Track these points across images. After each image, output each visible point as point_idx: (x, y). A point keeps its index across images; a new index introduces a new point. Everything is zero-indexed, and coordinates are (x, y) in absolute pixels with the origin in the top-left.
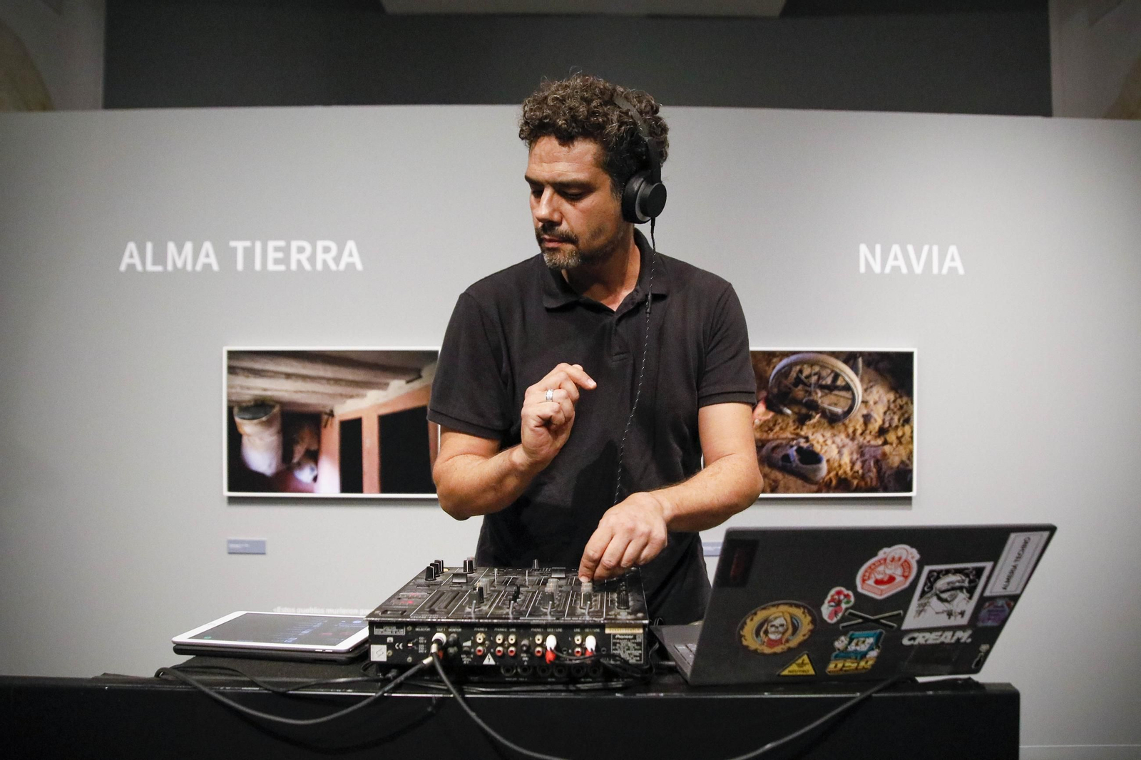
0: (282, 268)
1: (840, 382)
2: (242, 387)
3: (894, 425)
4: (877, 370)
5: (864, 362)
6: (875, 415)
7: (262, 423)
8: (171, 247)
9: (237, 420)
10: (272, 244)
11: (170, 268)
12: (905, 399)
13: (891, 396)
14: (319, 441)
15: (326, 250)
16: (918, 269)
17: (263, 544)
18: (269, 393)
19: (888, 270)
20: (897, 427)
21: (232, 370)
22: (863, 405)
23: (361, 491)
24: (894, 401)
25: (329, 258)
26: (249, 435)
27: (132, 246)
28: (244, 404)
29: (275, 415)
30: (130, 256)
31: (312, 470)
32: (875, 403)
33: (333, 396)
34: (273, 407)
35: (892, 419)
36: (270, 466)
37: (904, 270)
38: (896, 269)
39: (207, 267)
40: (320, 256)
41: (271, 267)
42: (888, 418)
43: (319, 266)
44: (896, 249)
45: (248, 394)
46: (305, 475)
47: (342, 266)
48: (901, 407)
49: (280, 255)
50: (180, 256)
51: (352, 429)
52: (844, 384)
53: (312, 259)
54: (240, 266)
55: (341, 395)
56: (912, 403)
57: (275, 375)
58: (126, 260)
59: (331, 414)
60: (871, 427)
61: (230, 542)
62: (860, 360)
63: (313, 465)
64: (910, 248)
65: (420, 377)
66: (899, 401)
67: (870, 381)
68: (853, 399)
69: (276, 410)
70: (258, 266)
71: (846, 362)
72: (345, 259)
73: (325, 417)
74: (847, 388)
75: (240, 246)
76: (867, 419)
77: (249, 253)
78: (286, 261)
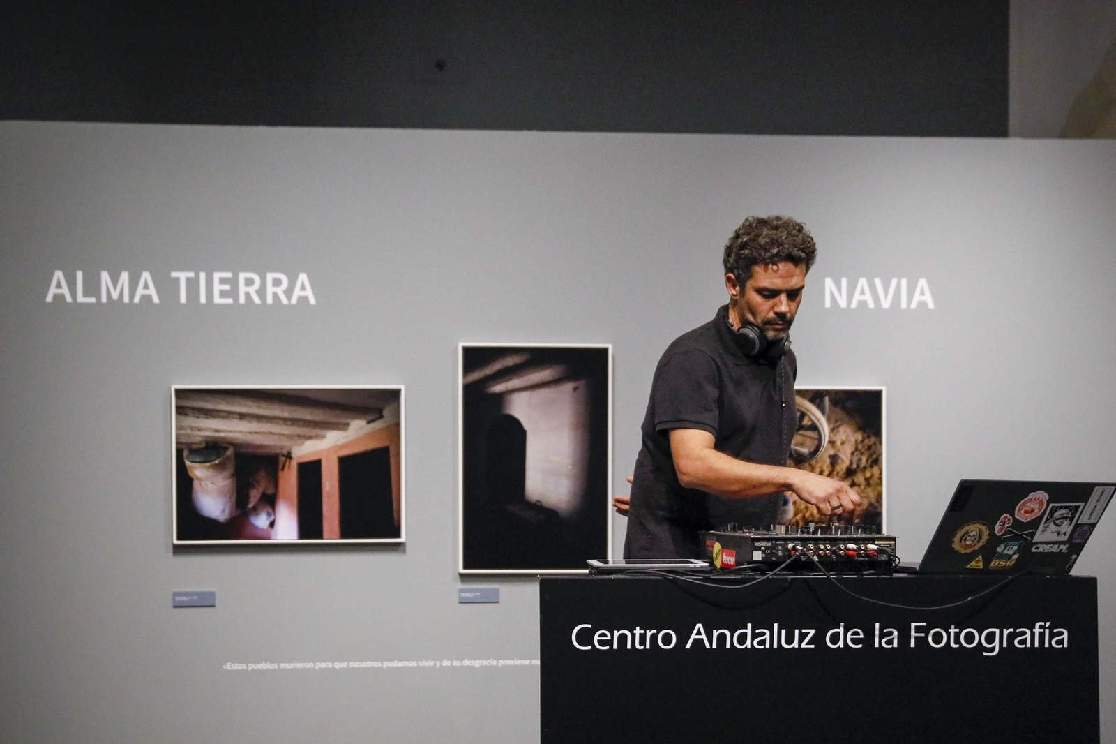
0: (229, 301)
1: (806, 422)
2: (192, 428)
3: (862, 466)
4: (844, 409)
5: (830, 400)
6: (842, 456)
7: (215, 467)
8: (105, 276)
9: (187, 463)
10: (217, 276)
11: (104, 299)
12: (873, 439)
13: (859, 436)
14: (276, 485)
15: (277, 283)
16: (886, 304)
17: (212, 595)
18: (222, 435)
19: (854, 305)
20: (865, 468)
21: (181, 410)
22: (830, 445)
23: (321, 537)
24: (862, 442)
25: (280, 291)
26: (199, 479)
27: (59, 275)
28: (195, 447)
29: (228, 458)
30: (57, 286)
31: (269, 515)
32: (843, 443)
33: (290, 437)
34: (226, 449)
35: (860, 460)
36: (223, 511)
37: (871, 305)
38: (863, 304)
39: (146, 299)
40: (270, 289)
41: (217, 300)
42: (855, 459)
43: (270, 300)
44: (863, 282)
45: (200, 436)
46: (261, 521)
47: (294, 301)
48: (869, 448)
49: (227, 287)
50: (113, 287)
51: (310, 472)
52: (810, 423)
53: (262, 292)
54: (183, 299)
55: (299, 436)
56: (880, 443)
57: (228, 415)
58: (53, 290)
59: (289, 456)
60: (838, 468)
61: (175, 594)
62: (827, 399)
63: (270, 510)
64: (878, 282)
65: (381, 417)
66: (867, 441)
67: (836, 421)
68: (820, 439)
69: (230, 452)
70: (203, 300)
71: (812, 401)
72: (297, 293)
73: (283, 459)
74: (814, 427)
75: (183, 276)
76: (834, 459)
77: (193, 285)
78: (233, 293)
